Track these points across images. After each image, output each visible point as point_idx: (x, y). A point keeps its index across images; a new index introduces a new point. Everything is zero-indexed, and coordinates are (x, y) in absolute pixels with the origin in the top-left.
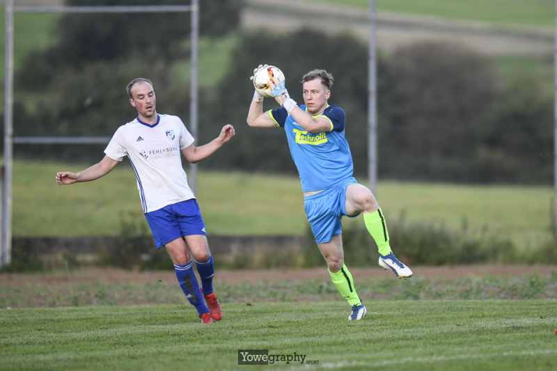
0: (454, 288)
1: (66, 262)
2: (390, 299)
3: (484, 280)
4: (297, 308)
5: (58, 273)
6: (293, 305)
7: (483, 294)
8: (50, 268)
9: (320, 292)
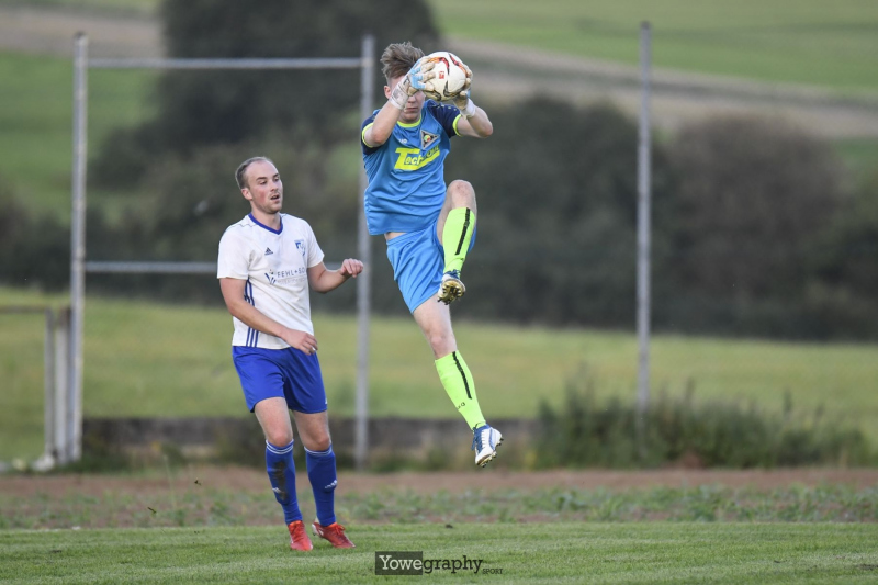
0: (770, 503)
1: (165, 458)
2: (669, 520)
3: (818, 491)
4: (524, 532)
5: (153, 475)
6: (517, 528)
7: (816, 513)
8: (140, 466)
9: (560, 507)
